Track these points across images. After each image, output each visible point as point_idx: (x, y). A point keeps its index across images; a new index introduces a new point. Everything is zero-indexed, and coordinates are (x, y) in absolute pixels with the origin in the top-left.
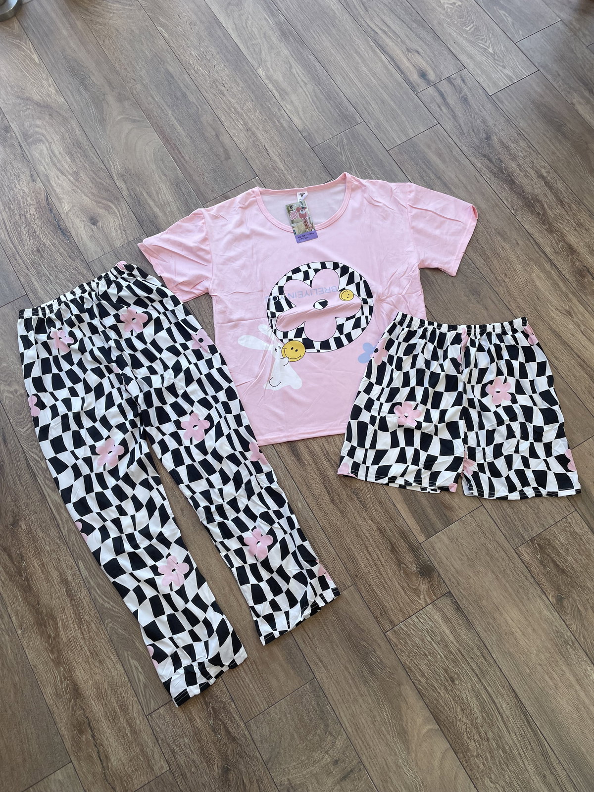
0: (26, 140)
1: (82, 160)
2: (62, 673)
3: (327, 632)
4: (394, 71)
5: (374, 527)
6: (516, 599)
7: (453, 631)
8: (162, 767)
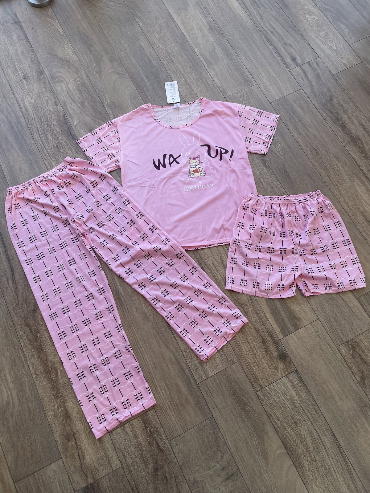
0: (53, 80)
1: (86, 95)
2: (59, 403)
3: (221, 389)
4: (276, 56)
5: (253, 328)
6: (337, 377)
7: (298, 394)
8: (117, 465)
